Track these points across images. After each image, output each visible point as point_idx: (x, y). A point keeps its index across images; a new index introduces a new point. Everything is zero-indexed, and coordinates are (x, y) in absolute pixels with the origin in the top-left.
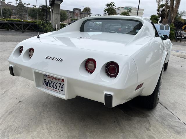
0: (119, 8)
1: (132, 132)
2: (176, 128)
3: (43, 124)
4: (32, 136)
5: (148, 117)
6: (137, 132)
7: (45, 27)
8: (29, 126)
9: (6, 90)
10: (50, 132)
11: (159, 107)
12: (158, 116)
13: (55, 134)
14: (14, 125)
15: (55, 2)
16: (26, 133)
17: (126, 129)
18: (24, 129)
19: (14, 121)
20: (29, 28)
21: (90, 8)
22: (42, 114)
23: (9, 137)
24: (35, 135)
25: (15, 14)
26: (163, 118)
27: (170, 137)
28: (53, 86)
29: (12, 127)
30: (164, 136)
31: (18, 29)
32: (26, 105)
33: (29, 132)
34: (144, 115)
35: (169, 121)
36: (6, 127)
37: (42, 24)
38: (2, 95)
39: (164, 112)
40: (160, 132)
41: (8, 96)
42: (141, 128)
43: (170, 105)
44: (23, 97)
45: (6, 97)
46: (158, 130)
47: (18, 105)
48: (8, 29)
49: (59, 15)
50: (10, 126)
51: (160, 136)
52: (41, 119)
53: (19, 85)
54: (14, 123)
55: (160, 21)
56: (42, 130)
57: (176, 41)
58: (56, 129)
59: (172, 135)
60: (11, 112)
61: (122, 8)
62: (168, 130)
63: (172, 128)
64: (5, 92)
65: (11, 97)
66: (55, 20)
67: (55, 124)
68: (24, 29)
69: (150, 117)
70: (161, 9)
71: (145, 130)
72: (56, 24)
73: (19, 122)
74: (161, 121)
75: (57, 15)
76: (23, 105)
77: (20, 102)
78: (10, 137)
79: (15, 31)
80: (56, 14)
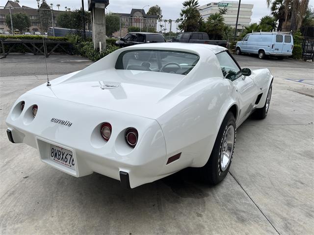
0: (210, 4)
1: (175, 219)
2: (242, 214)
3: (53, 209)
4: (36, 226)
5: (206, 196)
6: (181, 219)
7: (82, 46)
8: (35, 212)
9: (9, 159)
10: (60, 221)
11: (229, 181)
12: (222, 195)
13: (67, 224)
14: (14, 210)
15: (97, 5)
16: (29, 222)
17: (168, 214)
18: (26, 217)
19: (15, 206)
20: (56, 49)
21: (160, 8)
22: (54, 195)
23: (6, 227)
24: (40, 224)
25: (35, 23)
26: (228, 199)
27: (227, 227)
28: (62, 158)
29: (12, 214)
30: (219, 225)
31: (39, 52)
32: (34, 182)
33: (33, 220)
34: (201, 193)
35: (235, 203)
36: (4, 214)
37: (77, 42)
38: (3, 167)
39: (232, 190)
40: (215, 220)
41: (11, 168)
42: (190, 213)
43: (247, 178)
44: (32, 169)
45: (8, 170)
46: (213, 216)
47: (24, 182)
48: (22, 52)
49: (103, 26)
50: (9, 213)
51: (213, 225)
52: (52, 202)
53: (28, 150)
54: (14, 209)
55: (277, 26)
56: (51, 218)
57: (305, 60)
58: (69, 216)
59: (231, 224)
60: (13, 193)
61: (215, 4)
62: (229, 216)
63: (236, 214)
64: (8, 162)
65: (16, 169)
66: (97, 35)
67: (70, 210)
68: (49, 51)
69: (209, 197)
70: (278, 6)
71: (195, 215)
72: (99, 41)
73: (22, 206)
74: (223, 203)
75: (101, 25)
76: (30, 182)
77: (26, 177)
78: (8, 227)
79: (35, 55)
80: (99, 24)
